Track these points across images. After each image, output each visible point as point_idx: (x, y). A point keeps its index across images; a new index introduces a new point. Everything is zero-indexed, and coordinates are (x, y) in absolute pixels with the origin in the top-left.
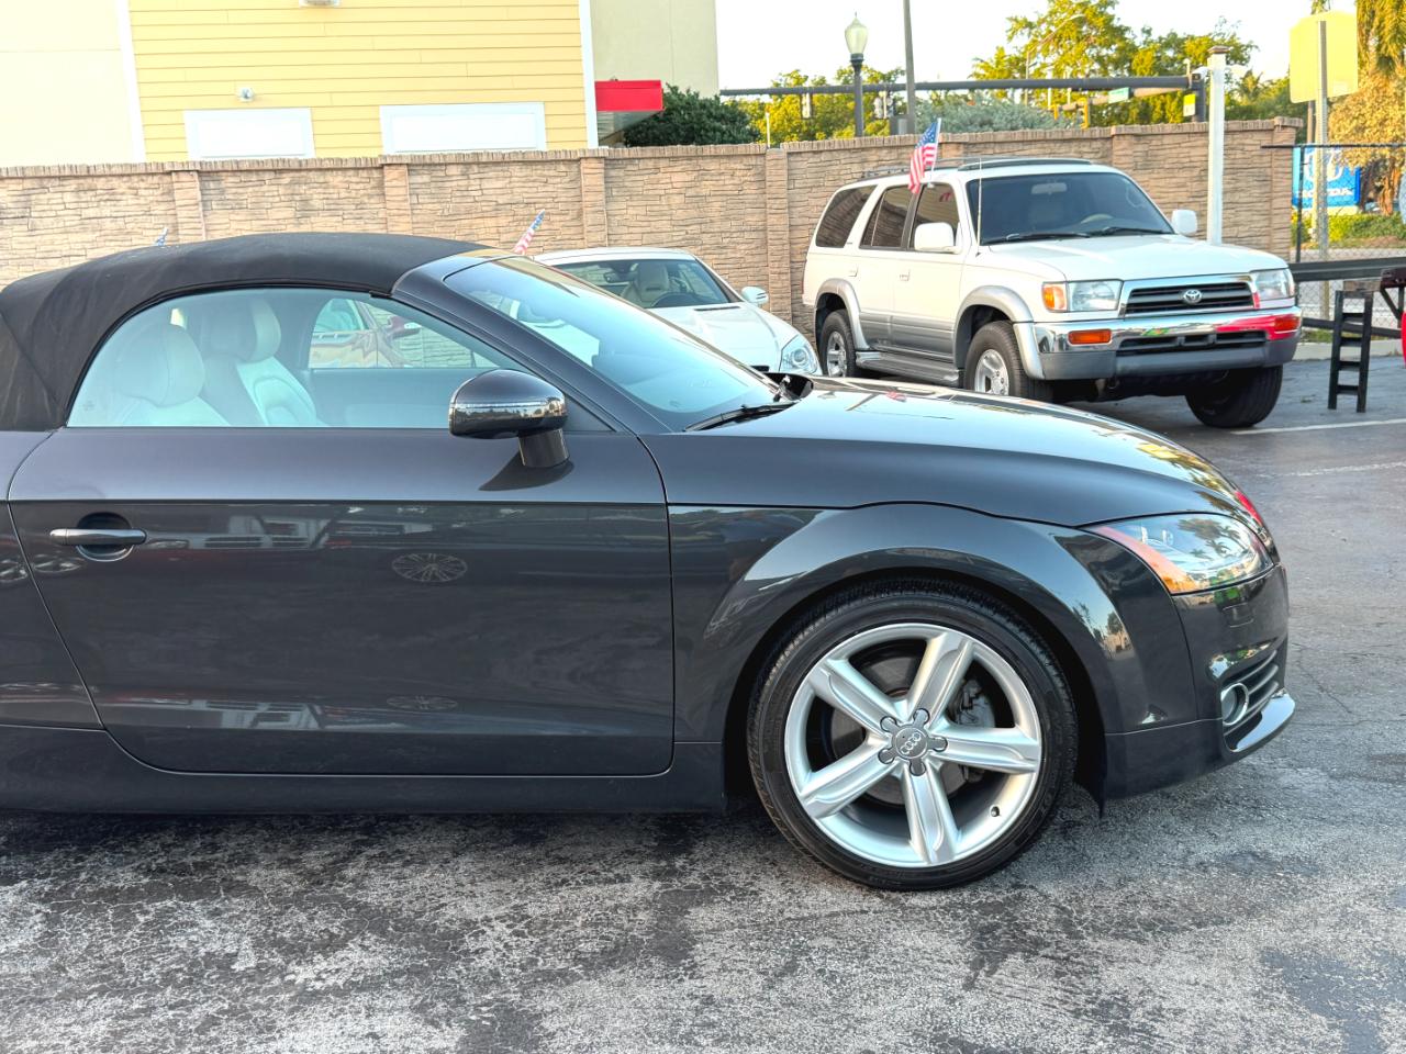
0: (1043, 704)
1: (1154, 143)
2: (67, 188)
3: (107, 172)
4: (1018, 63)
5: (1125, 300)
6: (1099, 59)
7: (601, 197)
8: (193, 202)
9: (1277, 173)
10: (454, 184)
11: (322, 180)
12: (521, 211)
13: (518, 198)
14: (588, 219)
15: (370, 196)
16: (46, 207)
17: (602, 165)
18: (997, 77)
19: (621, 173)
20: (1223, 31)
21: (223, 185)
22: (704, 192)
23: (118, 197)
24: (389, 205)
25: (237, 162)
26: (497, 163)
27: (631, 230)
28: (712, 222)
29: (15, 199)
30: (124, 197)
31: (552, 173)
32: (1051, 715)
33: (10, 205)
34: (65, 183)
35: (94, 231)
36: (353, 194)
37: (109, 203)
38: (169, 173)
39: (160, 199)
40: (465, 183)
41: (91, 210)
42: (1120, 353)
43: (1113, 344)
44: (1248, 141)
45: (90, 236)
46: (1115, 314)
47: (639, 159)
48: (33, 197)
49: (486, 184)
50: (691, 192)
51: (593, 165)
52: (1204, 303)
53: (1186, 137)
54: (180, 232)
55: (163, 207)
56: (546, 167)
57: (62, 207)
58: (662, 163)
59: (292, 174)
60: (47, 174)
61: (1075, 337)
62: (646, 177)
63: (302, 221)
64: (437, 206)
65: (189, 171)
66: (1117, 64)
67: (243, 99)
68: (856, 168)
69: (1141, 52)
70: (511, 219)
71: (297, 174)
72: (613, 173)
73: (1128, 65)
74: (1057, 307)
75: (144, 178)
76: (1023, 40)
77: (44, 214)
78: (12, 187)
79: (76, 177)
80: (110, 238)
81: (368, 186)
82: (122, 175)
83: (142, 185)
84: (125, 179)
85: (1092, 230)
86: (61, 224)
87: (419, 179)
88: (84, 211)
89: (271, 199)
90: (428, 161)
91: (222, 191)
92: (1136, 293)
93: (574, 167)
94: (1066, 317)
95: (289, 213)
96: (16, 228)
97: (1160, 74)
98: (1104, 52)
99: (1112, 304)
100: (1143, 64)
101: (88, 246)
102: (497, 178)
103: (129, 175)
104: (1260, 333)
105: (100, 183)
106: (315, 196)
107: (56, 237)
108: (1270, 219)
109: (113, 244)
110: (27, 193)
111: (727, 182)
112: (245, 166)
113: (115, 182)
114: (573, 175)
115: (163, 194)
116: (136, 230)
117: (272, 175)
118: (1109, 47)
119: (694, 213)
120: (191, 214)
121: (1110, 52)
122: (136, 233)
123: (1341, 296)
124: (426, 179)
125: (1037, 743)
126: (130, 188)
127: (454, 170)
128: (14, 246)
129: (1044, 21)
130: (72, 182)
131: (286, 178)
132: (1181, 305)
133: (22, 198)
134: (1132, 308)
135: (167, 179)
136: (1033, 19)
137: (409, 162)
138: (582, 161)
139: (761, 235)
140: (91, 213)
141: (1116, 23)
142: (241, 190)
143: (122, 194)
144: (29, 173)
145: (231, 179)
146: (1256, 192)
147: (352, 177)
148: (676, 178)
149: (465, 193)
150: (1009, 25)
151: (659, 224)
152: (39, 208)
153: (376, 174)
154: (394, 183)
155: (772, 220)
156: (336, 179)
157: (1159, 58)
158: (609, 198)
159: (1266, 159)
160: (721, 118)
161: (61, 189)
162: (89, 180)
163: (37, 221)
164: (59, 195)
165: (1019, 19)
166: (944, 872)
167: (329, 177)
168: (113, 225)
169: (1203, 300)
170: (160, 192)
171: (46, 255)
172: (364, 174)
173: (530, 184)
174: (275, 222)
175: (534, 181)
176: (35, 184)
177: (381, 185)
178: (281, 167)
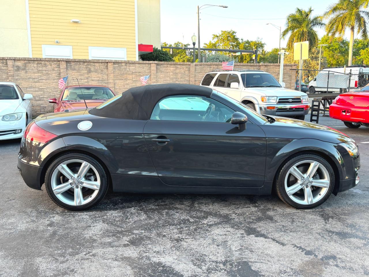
0: (330, 175)
1: (269, 67)
2: (35, 63)
3: (45, 60)
4: (214, 45)
5: (278, 100)
6: (232, 45)
7: (155, 72)
8: (64, 68)
9: (292, 75)
10: (123, 67)
11: (94, 65)
12: (138, 74)
13: (137, 71)
14: (152, 77)
15: (104, 69)
16: (30, 67)
17: (156, 65)
18: (210, 48)
19: (160, 67)
20: (259, 40)
21: (71, 64)
22: (177, 72)
23: (47, 66)
24: (108, 71)
25: (75, 60)
26: (133, 63)
27: (161, 79)
28: (178, 79)
29: (23, 65)
30: (48, 66)
31: (145, 66)
32: (332, 177)
33: (21, 66)
34: (35, 62)
35: (41, 73)
36: (101, 68)
37: (44, 67)
38: (59, 61)
39: (57, 67)
40: (126, 67)
41: (40, 68)
42: (277, 111)
43: (275, 109)
44: (287, 68)
45: (40, 74)
46: (276, 103)
47: (164, 64)
48: (27, 65)
49: (130, 68)
50: (174, 72)
51: (154, 65)
52: (293, 102)
53: (275, 66)
54: (61, 74)
55: (57, 68)
56: (144, 65)
57: (34, 67)
58: (169, 65)
59: (87, 63)
60: (31, 59)
61: (268, 108)
62: (165, 68)
63: (89, 73)
64: (119, 72)
65: (64, 61)
66: (236, 46)
67: (56, 43)
68: (209, 69)
69: (241, 44)
70: (135, 76)
71: (88, 63)
72: (158, 67)
73: (238, 47)
74: (264, 101)
75: (53, 62)
76: (216, 40)
77: (29, 69)
78: (22, 62)
79: (37, 61)
80: (44, 75)
81: (104, 67)
82: (48, 61)
83: (53, 63)
84: (49, 62)
85: (267, 86)
86: (33, 71)
87: (115, 66)
88: (39, 69)
89: (82, 68)
90: (118, 62)
91: (71, 66)
92: (280, 99)
93: (150, 65)
94: (266, 103)
95: (86, 72)
96: (22, 72)
97: (245, 49)
98: (233, 44)
99: (275, 101)
100: (241, 47)
101: (39, 76)
102: (133, 66)
103: (50, 61)
104: (303, 108)
105: (43, 62)
106: (92, 68)
107: (32, 74)
108: (291, 84)
109: (45, 76)
110: (25, 64)
111: (182, 70)
112: (77, 61)
113: (46, 62)
114: (149, 67)
115: (57, 66)
116: (50, 73)
117: (83, 63)
118: (234, 43)
119: (175, 76)
120: (64, 70)
121: (235, 44)
122: (51, 74)
123: (313, 101)
124: (117, 66)
125: (329, 182)
126: (49, 64)
127: (123, 64)
128: (22, 76)
129: (221, 36)
130: (36, 62)
131: (86, 64)
132: (288, 102)
133: (24, 65)
134: (279, 102)
135: (58, 62)
136: (218, 35)
137: (114, 62)
138: (152, 64)
139: (189, 82)
140: (40, 69)
141: (236, 37)
142: (75, 66)
143: (48, 65)
144: (26, 59)
145: (73, 63)
146: (288, 78)
147: (100, 64)
148: (171, 69)
149: (126, 69)
150: (213, 36)
151: (167, 78)
152: (28, 67)
153: (106, 64)
154: (110, 66)
155: (191, 79)
156: (97, 65)
157: (245, 46)
158: (157, 72)
159: (291, 72)
160: (163, 54)
161: (34, 63)
162: (40, 62)
163: (28, 70)
164: (33, 65)
165: (215, 35)
166: (311, 205)
167: (96, 64)
168: (46, 72)
169: (292, 101)
170: (56, 65)
171: (29, 78)
172: (103, 64)
173: (140, 68)
174: (82, 73)
175: (141, 68)
176: (28, 62)
177: (107, 66)
178: (85, 61)
